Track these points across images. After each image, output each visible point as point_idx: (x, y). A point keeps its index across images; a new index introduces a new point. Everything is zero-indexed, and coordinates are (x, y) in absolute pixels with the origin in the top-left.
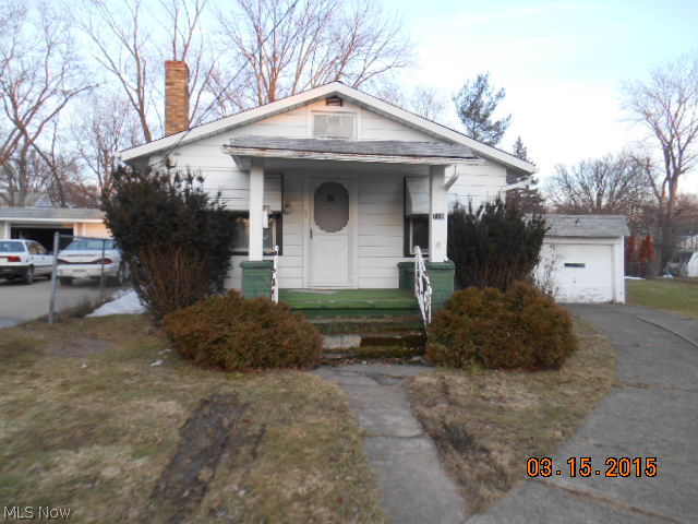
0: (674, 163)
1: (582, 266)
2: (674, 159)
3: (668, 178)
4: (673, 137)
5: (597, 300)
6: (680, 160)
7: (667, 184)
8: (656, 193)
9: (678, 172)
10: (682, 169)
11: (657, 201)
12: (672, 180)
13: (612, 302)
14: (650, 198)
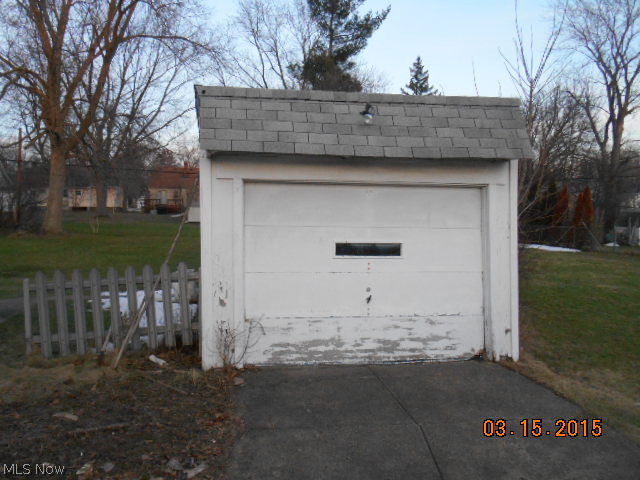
0: (619, 100)
1: (394, 250)
2: (619, 96)
3: (611, 119)
4: (618, 68)
5: (436, 351)
6: (627, 97)
7: (611, 126)
8: (597, 138)
9: (624, 112)
10: (629, 108)
11: (597, 148)
12: (617, 122)
13: (480, 357)
14: (589, 146)
